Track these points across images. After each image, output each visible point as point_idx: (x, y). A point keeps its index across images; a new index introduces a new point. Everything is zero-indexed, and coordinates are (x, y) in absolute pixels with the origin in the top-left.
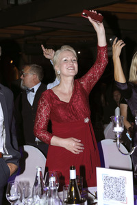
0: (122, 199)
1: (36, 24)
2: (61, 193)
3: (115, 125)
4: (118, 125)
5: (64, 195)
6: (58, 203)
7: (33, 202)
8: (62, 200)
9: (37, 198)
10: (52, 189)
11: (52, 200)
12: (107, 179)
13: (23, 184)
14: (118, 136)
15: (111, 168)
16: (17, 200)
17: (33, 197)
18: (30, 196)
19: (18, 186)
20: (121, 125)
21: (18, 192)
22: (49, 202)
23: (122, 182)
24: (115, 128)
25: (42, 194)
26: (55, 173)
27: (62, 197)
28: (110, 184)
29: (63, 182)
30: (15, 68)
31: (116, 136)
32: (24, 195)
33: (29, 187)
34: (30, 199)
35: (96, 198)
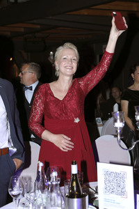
0: (123, 193)
1: (35, 21)
2: (63, 187)
3: (115, 121)
4: (118, 121)
5: (66, 190)
6: (59, 197)
7: (35, 196)
8: (63, 194)
9: (39, 193)
10: (54, 183)
11: (54, 195)
12: (107, 173)
13: (25, 179)
14: (119, 131)
15: (111, 163)
16: (19, 194)
17: (35, 191)
18: (32, 190)
19: (20, 181)
20: (121, 121)
21: (20, 187)
22: (51, 196)
23: (122, 177)
24: (116, 124)
25: (44, 189)
26: (56, 168)
27: (63, 191)
28: (111, 179)
29: (64, 177)
30: (15, 65)
31: (117, 131)
32: (26, 190)
33: (31, 181)
34: (33, 194)
35: (97, 193)
